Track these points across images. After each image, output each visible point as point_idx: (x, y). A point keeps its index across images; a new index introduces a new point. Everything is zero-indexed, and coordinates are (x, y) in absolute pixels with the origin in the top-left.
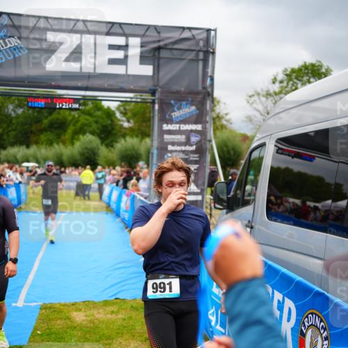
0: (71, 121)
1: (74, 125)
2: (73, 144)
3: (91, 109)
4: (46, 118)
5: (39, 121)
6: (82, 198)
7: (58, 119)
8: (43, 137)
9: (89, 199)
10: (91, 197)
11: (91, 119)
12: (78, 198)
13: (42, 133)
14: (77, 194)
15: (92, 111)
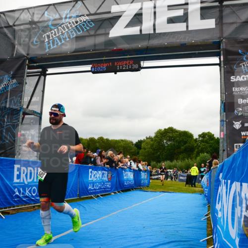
0: (196, 146)
1: (198, 149)
2: (196, 159)
3: (208, 139)
4: (183, 146)
5: (179, 147)
6: (190, 186)
7: (189, 146)
8: (181, 156)
9: (195, 186)
10: (196, 185)
11: (207, 145)
12: (187, 185)
13: (180, 154)
14: (187, 183)
15: (208, 140)
